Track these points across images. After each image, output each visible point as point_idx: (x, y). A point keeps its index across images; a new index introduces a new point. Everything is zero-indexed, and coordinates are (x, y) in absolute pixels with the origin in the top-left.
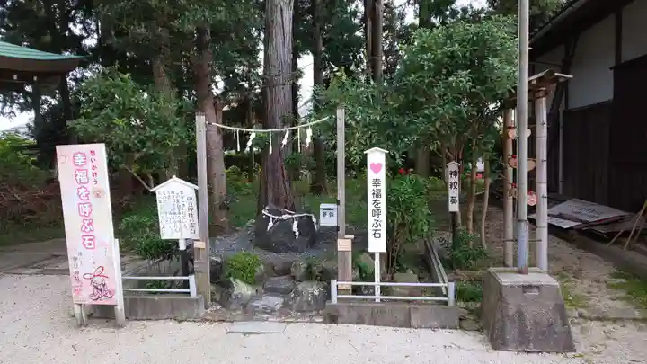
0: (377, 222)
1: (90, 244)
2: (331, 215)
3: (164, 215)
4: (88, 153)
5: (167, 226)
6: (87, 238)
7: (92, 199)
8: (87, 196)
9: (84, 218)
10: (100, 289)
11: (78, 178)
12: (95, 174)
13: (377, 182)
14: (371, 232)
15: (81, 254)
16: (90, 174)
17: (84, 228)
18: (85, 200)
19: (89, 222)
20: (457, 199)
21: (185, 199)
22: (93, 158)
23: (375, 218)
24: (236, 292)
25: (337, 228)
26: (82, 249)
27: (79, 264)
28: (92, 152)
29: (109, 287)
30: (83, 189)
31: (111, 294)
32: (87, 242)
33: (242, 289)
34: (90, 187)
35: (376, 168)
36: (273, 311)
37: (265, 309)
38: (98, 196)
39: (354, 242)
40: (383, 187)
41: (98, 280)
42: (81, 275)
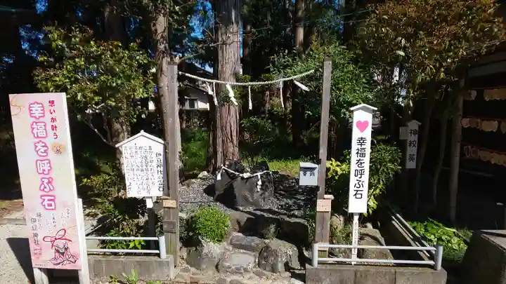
0: (359, 183)
1: (50, 205)
2: (312, 174)
3: (131, 172)
4: (47, 105)
5: (133, 183)
6: (47, 198)
7: (52, 155)
8: (45, 151)
9: (42, 176)
10: (61, 253)
11: (35, 131)
12: (54, 128)
13: (362, 141)
14: (352, 192)
15: (40, 215)
16: (49, 128)
17: (43, 186)
18: (44, 157)
19: (48, 182)
20: (415, 157)
21: (154, 155)
22: (52, 109)
23: (357, 178)
24: (205, 251)
25: (317, 188)
26: (41, 210)
27: (38, 226)
28: (52, 103)
29: (71, 251)
30: (41, 144)
31: (75, 258)
32: (46, 203)
33: (212, 248)
34: (50, 141)
35: (362, 126)
36: (246, 270)
37: (237, 269)
38: (58, 151)
39: (333, 203)
40: (368, 146)
41: (60, 243)
42: (40, 238)
